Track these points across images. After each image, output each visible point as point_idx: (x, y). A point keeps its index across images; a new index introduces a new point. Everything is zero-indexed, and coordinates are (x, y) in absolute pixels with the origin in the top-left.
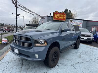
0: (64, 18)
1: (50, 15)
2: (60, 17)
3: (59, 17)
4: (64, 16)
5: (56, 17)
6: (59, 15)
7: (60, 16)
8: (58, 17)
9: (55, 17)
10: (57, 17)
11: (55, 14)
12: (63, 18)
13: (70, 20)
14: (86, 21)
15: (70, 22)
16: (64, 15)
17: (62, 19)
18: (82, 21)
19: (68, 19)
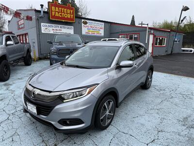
0: (71, 17)
1: (42, 8)
2: (63, 14)
3: (61, 15)
4: (70, 12)
5: (55, 13)
6: (60, 9)
7: (64, 12)
8: (58, 13)
9: (53, 14)
10: (57, 13)
11: (53, 8)
12: (69, 17)
13: (83, 20)
14: (109, 24)
15: (83, 24)
17: (67, 19)
18: (103, 23)
19: (79, 20)
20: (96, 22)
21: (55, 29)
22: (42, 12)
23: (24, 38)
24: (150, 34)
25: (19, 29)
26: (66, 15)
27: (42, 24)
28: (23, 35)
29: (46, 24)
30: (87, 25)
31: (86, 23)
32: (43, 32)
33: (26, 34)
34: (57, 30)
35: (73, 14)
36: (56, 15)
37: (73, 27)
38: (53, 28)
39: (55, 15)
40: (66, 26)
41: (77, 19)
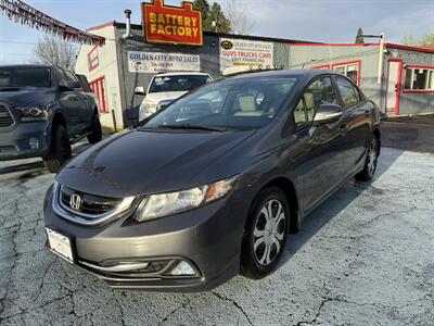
0: (192, 33)
1: (128, 17)
2: (174, 28)
3: (171, 30)
4: (191, 23)
5: (157, 28)
6: (168, 16)
7: (177, 24)
8: (165, 25)
9: (153, 30)
10: (160, 26)
11: (152, 15)
12: (189, 34)
14: (287, 46)
15: (222, 49)
16: (194, 20)
17: (185, 38)
18: (271, 44)
19: (213, 38)
20: (255, 42)
21: (157, 62)
22: (128, 27)
23: (100, 87)
24: (389, 59)
25: (91, 68)
26: (181, 31)
27: (130, 53)
28: (97, 81)
29: (138, 53)
30: (233, 49)
31: (228, 46)
32: (131, 70)
33: (102, 78)
34: (162, 65)
35: (197, 26)
36: (159, 31)
37: (198, 56)
38: (154, 61)
39: (156, 31)
40: (183, 55)
41: (209, 37)
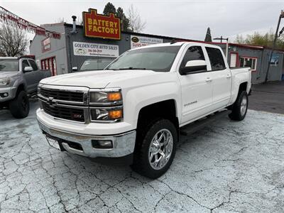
1: (74, 20)
3: (101, 29)
5: (92, 28)
6: (99, 21)
8: (97, 26)
9: (90, 29)
10: (95, 27)
11: (90, 20)
12: (112, 32)
13: (132, 37)
15: (132, 42)
16: (116, 24)
18: (162, 40)
19: (127, 36)
20: (152, 39)
21: (92, 49)
22: (74, 27)
23: (50, 63)
24: (231, 52)
25: (44, 50)
26: (108, 30)
27: (74, 43)
28: (48, 59)
29: (80, 43)
30: (139, 43)
31: (136, 40)
32: (75, 54)
33: (53, 58)
34: (95, 51)
35: (118, 28)
37: (118, 46)
38: (90, 48)
39: (92, 30)
40: (108, 46)
41: (124, 35)
